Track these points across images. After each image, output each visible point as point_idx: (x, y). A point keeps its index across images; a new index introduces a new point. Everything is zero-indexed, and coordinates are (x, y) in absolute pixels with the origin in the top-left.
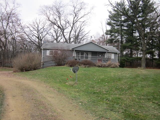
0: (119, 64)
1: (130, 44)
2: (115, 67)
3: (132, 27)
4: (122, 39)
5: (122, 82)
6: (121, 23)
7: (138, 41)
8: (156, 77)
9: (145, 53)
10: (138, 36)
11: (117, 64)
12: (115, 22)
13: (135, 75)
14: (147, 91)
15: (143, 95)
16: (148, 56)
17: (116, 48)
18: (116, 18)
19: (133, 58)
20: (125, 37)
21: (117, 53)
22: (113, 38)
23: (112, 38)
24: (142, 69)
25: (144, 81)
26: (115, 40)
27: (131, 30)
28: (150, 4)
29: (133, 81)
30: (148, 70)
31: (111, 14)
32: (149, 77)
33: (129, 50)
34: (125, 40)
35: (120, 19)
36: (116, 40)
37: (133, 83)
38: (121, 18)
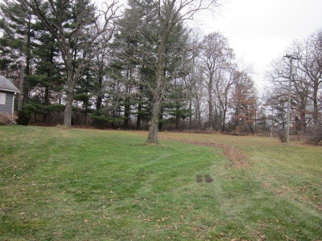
0: (17, 118)
1: (45, 76)
2: (5, 122)
3: (51, 43)
4: (28, 63)
5: (15, 156)
6: (29, 28)
7: (62, 73)
8: (86, 144)
9: (72, 97)
10: (62, 64)
11: (12, 116)
12: (14, 23)
13: (45, 140)
14: (61, 171)
15: (52, 180)
16: (80, 104)
17: (11, 82)
18: (19, 16)
19: (49, 106)
20: (37, 60)
21: (14, 93)
22: (8, 57)
23: (6, 59)
24: (64, 129)
25: (63, 151)
26: (11, 64)
27: (49, 49)
28: (88, 6)
29: (39, 154)
30: (75, 130)
31: (7, 3)
32: (73, 143)
33: (44, 89)
34: (36, 67)
35: (28, 21)
36: (15, 64)
37: (38, 157)
38: (29, 19)
